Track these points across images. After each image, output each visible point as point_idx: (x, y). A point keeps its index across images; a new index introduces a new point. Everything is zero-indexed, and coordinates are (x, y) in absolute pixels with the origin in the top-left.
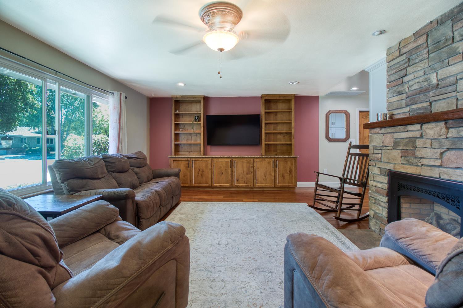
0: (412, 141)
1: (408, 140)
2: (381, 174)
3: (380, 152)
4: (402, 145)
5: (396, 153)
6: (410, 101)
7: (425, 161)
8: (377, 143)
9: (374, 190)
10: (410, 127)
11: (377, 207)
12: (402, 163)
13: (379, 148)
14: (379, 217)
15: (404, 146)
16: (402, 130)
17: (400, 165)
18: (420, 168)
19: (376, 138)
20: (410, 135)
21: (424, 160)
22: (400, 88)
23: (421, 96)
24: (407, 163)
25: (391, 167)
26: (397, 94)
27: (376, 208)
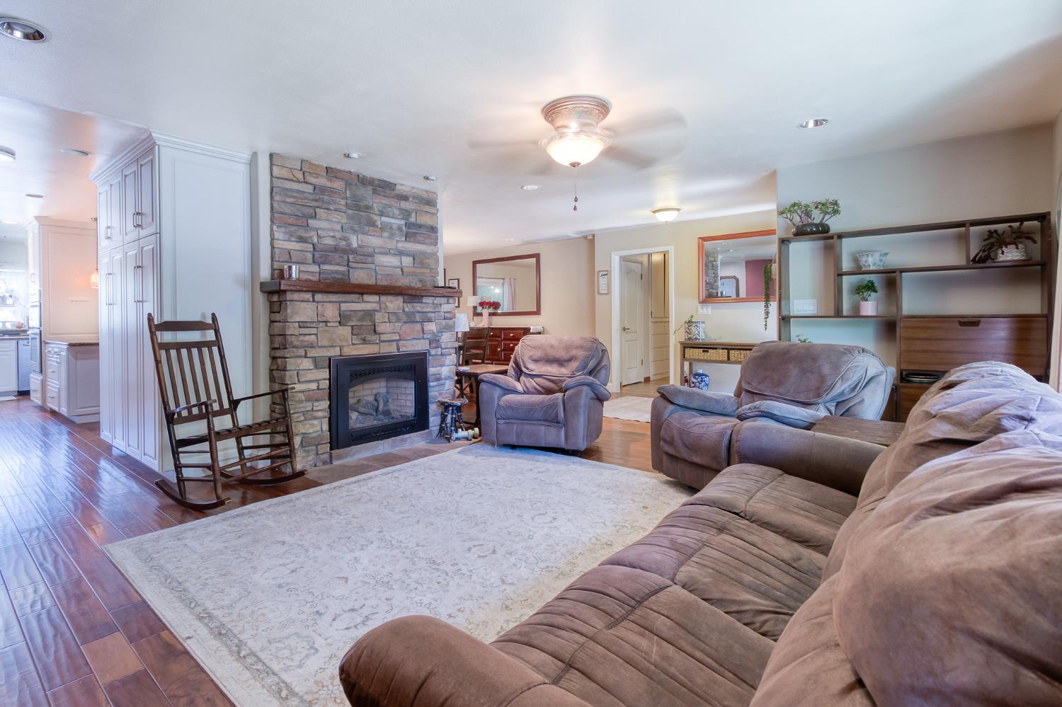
0: (369, 314)
1: (363, 313)
2: (316, 367)
3: (314, 331)
4: (355, 319)
5: (345, 331)
6: (321, 258)
7: (384, 337)
8: (308, 316)
9: (303, 398)
10: (367, 297)
11: (309, 424)
12: (354, 344)
13: (314, 325)
14: (314, 438)
15: (359, 320)
16: (354, 300)
17: (351, 347)
18: (378, 346)
19: (305, 308)
20: (368, 307)
21: (385, 335)
22: (302, 233)
23: (336, 256)
24: (361, 342)
25: (334, 352)
26: (297, 240)
27: (308, 426)
